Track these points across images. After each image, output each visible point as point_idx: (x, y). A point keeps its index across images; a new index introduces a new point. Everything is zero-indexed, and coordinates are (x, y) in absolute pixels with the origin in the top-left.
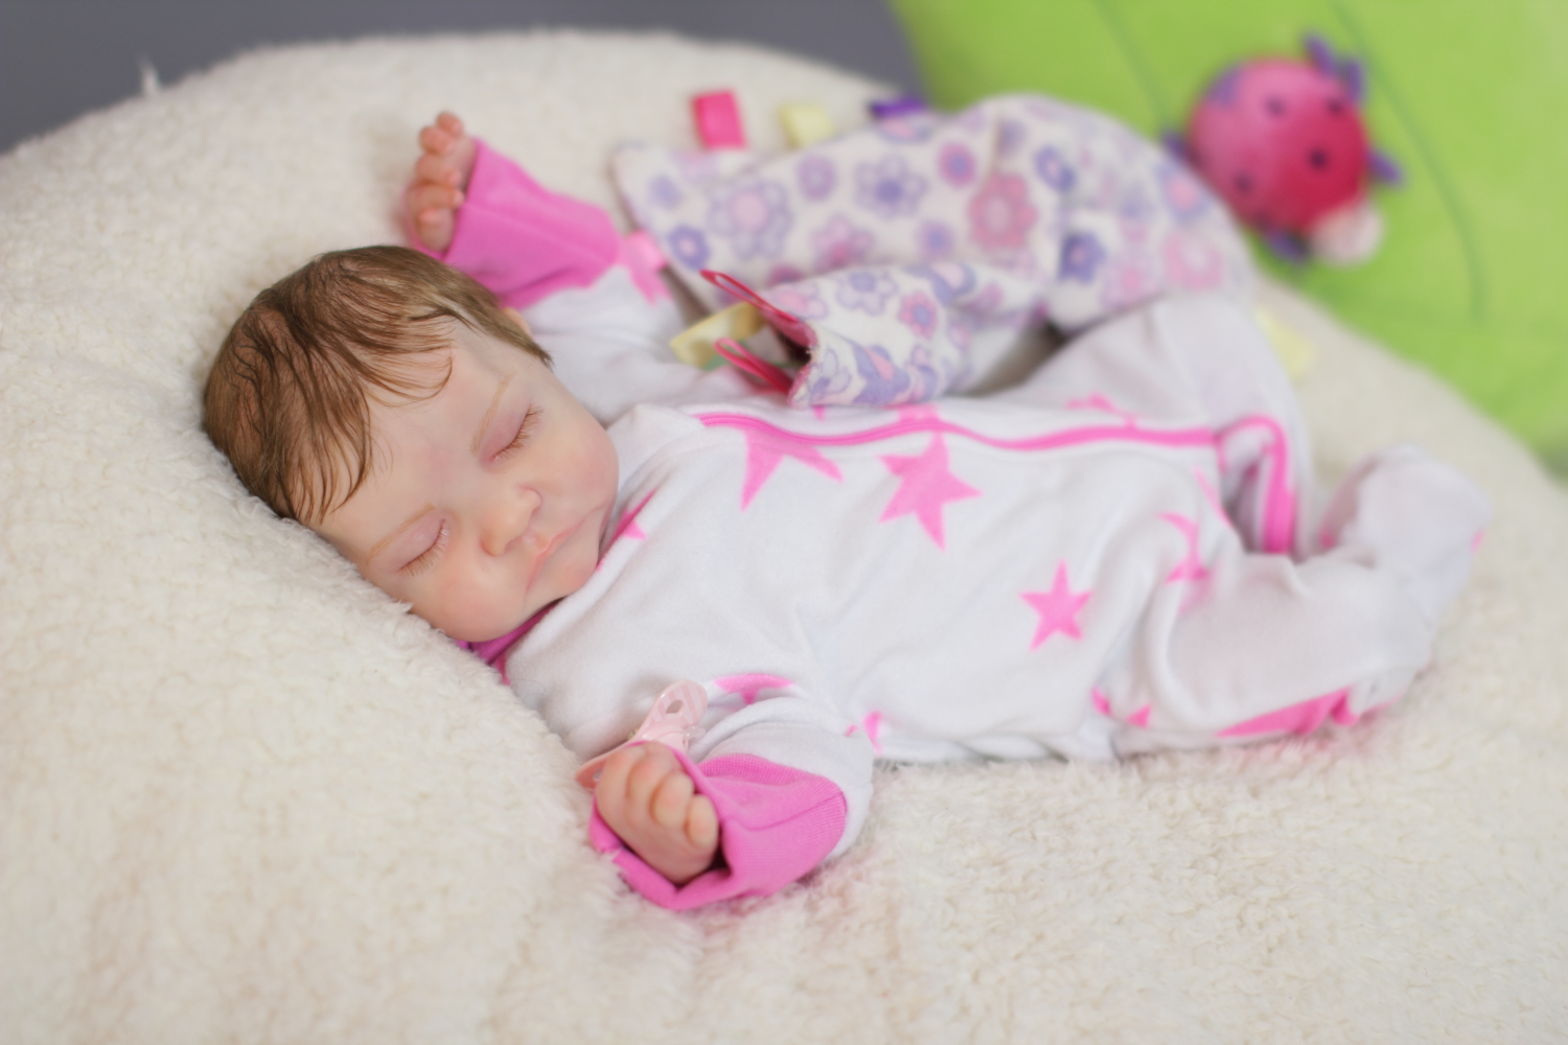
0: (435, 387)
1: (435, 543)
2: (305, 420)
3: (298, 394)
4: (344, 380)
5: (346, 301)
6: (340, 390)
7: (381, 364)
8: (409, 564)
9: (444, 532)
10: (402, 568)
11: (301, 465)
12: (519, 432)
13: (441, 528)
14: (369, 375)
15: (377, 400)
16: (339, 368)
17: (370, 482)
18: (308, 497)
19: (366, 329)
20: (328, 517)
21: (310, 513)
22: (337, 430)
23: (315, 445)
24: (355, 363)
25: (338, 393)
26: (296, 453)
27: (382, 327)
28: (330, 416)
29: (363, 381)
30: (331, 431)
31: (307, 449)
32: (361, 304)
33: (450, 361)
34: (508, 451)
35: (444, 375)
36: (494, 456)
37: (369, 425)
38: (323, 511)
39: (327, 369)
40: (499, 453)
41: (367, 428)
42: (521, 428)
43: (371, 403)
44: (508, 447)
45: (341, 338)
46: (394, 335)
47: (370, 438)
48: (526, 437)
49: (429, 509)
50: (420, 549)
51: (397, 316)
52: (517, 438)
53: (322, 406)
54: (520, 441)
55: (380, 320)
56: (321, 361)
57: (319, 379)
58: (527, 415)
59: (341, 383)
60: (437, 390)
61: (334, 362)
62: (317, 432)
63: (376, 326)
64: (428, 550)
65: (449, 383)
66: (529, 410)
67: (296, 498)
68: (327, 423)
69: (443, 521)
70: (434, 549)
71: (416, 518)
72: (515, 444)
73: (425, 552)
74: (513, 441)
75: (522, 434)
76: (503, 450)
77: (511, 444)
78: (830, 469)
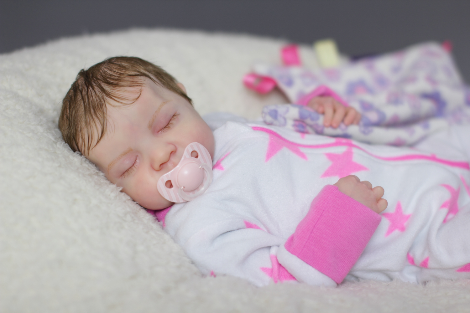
0: (133, 100)
1: (133, 165)
2: (83, 113)
3: (82, 103)
4: (99, 97)
5: (106, 70)
6: (97, 100)
7: (113, 91)
8: (124, 173)
9: (137, 161)
10: (121, 175)
11: (81, 130)
12: (169, 122)
13: (136, 159)
14: (108, 95)
15: (110, 104)
16: (98, 93)
17: (105, 137)
18: (83, 144)
19: (110, 78)
20: (90, 152)
21: (84, 150)
22: (94, 116)
23: (86, 122)
24: (103, 90)
25: (96, 102)
26: (80, 127)
27: (116, 78)
28: (92, 111)
29: (105, 97)
30: (92, 116)
31: (83, 124)
32: (110, 70)
33: (141, 91)
34: (165, 129)
35: (138, 95)
36: (159, 131)
37: (106, 114)
38: (89, 149)
39: (93, 93)
40: (161, 130)
41: (105, 115)
42: (170, 120)
43: (107, 105)
44: (164, 128)
45: (100, 82)
46: (120, 80)
47: (106, 119)
48: (172, 124)
49: (131, 150)
50: (127, 167)
51: (123, 74)
52: (168, 124)
53: (90, 107)
54: (169, 125)
55: (116, 75)
56: (92, 91)
57: (90, 97)
58: (174, 116)
59: (97, 98)
60: (133, 101)
61: (96, 91)
62: (87, 117)
63: (114, 77)
64: (131, 167)
65: (139, 99)
66: (175, 114)
67: (80, 145)
68: (91, 113)
69: (137, 156)
70: (133, 167)
71: (126, 153)
72: (167, 126)
73: (129, 168)
74: (167, 125)
75: (170, 123)
76: (163, 129)
77: (166, 126)
78: (303, 156)
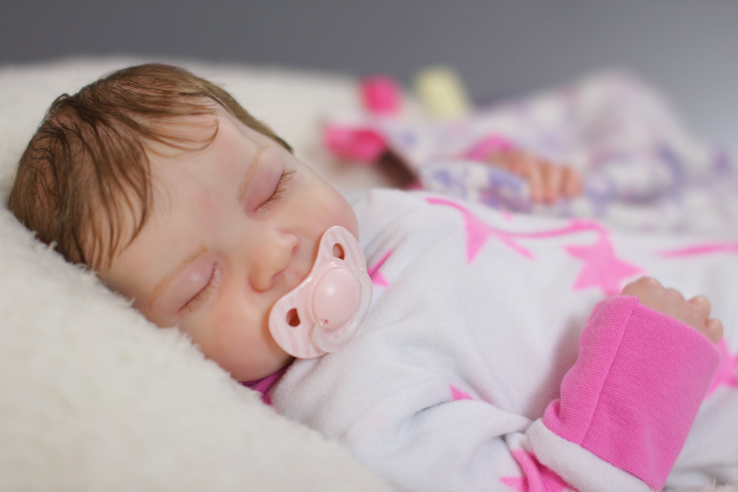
0: (205, 141)
1: (209, 283)
2: (93, 179)
3: (87, 157)
4: (126, 140)
5: (126, 88)
6: (123, 148)
7: (158, 125)
8: (188, 303)
9: (216, 272)
10: (181, 309)
11: (91, 215)
12: (277, 188)
13: (214, 270)
14: (149, 134)
15: (155, 152)
16: (121, 132)
17: (151, 223)
18: (97, 244)
19: (146, 102)
20: (115, 260)
21: (100, 259)
22: (122, 181)
23: (102, 194)
24: (135, 126)
25: (122, 152)
26: (86, 207)
27: (155, 99)
28: (116, 170)
29: (142, 139)
30: (116, 181)
31: (96, 200)
32: (138, 87)
33: (217, 123)
34: (269, 203)
35: (212, 132)
36: (257, 209)
37: (150, 174)
38: (111, 255)
39: (111, 134)
40: (261, 205)
41: (147, 176)
43: (150, 156)
44: (268, 200)
45: (122, 111)
46: (167, 104)
47: (151, 185)
49: (204, 250)
50: (196, 289)
51: (170, 92)
52: (275, 192)
53: (108, 163)
54: (278, 194)
55: (156, 95)
56: (106, 129)
57: (105, 142)
58: (282, 175)
59: (123, 142)
60: (205, 144)
61: (117, 128)
62: (105, 184)
63: (152, 99)
64: (204, 289)
65: (217, 138)
66: (284, 172)
67: (87, 248)
68: (113, 175)
69: (215, 264)
70: (209, 289)
71: (192, 258)
72: (274, 197)
73: (201, 292)
74: (272, 195)
75: (279, 189)
76: (264, 203)
77: (270, 198)
78: (526, 253)
